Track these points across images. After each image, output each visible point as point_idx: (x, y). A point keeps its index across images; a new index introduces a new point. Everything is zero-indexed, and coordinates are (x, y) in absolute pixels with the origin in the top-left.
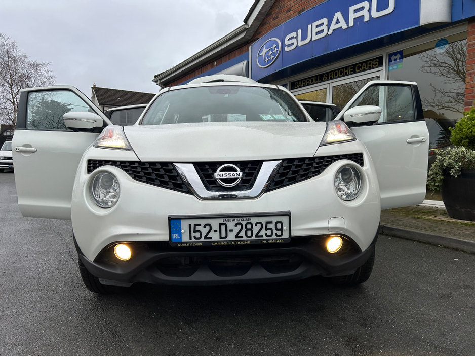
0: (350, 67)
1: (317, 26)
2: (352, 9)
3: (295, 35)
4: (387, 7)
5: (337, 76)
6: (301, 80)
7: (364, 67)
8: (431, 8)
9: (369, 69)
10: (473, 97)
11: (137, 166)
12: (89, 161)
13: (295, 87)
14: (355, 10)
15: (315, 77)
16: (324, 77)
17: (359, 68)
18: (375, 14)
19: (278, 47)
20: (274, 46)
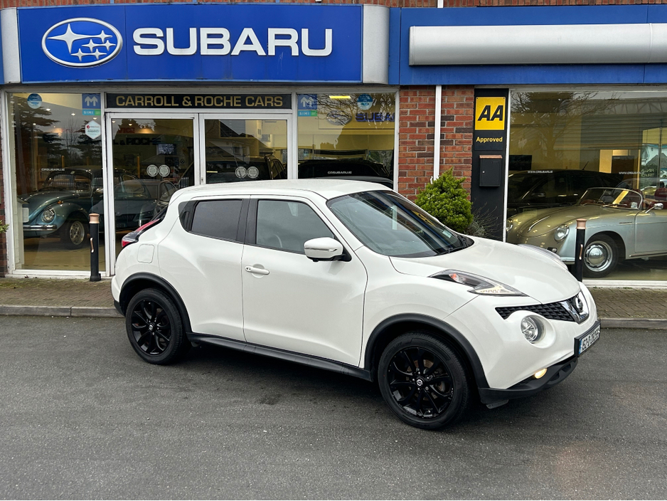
0: (235, 97)
1: (209, 36)
2: (272, 32)
3: (159, 32)
4: (323, 47)
5: (212, 105)
6: (133, 96)
7: (259, 102)
8: (373, 66)
9: (269, 107)
10: (407, 168)
11: (541, 307)
12: (496, 309)
13: (118, 104)
14: (276, 35)
15: (165, 97)
16: (185, 100)
17: (250, 102)
18: (307, 51)
19: (114, 40)
20: (103, 36)
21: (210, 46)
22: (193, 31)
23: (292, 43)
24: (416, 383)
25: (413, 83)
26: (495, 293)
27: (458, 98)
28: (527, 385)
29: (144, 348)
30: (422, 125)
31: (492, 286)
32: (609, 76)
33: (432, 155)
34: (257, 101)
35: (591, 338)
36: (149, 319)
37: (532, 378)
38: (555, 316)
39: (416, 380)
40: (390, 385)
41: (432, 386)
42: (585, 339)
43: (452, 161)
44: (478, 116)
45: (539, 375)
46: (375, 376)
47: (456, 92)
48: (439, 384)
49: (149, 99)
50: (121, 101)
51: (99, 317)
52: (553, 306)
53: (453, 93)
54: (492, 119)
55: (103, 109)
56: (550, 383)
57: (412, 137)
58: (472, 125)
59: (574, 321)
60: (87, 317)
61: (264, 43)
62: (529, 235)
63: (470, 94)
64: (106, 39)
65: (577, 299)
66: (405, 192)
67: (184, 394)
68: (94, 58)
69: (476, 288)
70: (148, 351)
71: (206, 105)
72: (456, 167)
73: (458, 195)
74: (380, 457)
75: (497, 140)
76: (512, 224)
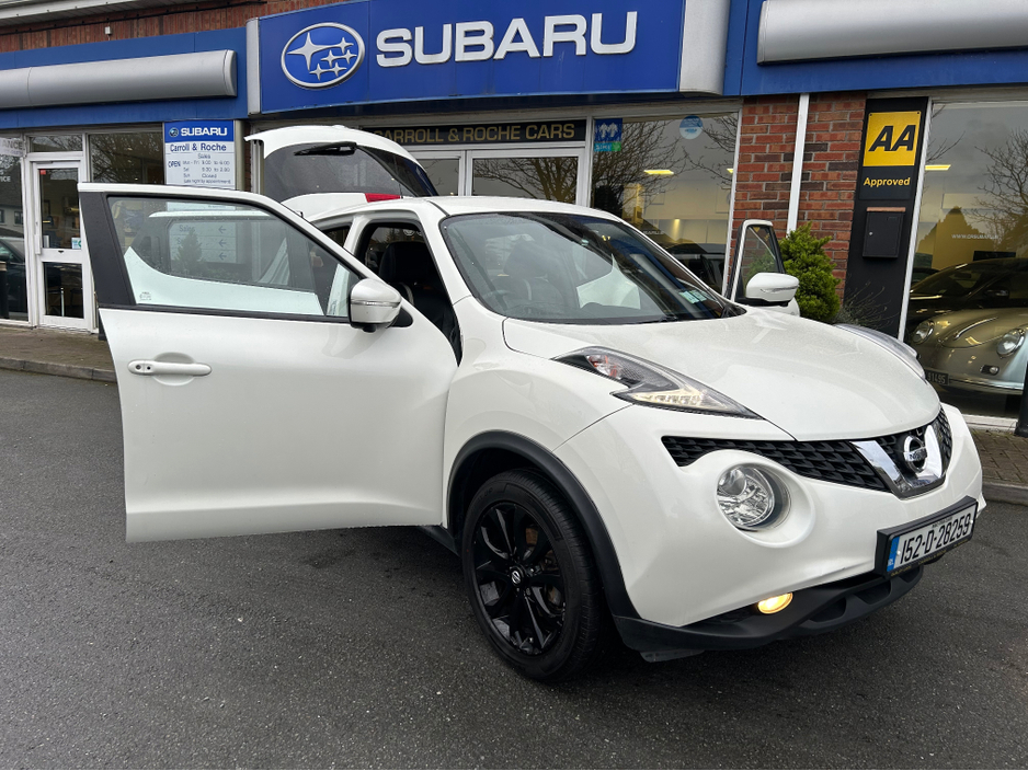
0: (513, 127)
1: (468, 34)
2: (550, 22)
3: (407, 34)
4: (621, 39)
5: (483, 138)
6: (392, 130)
8: (698, 66)
9: (556, 139)
11: (790, 448)
12: (666, 440)
14: (555, 26)
15: (428, 130)
16: (451, 134)
17: (532, 132)
18: (599, 48)
19: (354, 49)
20: (343, 44)
21: (468, 48)
22: (447, 28)
23: (577, 37)
24: (510, 577)
25: (762, 92)
27: (837, 113)
28: (739, 624)
30: (775, 158)
31: (674, 387)
33: (786, 206)
34: (541, 131)
37: (752, 610)
38: (831, 473)
40: (476, 571)
41: (537, 591)
42: (915, 534)
43: (819, 215)
45: (769, 606)
46: (459, 547)
47: (833, 108)
49: (410, 134)
53: (829, 107)
54: (895, 148)
57: (757, 178)
58: (858, 157)
59: (885, 489)
61: (539, 42)
62: (957, 344)
63: (858, 107)
64: (346, 48)
65: (908, 440)
69: (635, 387)
71: (476, 138)
72: (824, 225)
73: (813, 264)
75: (901, 182)
76: (932, 327)
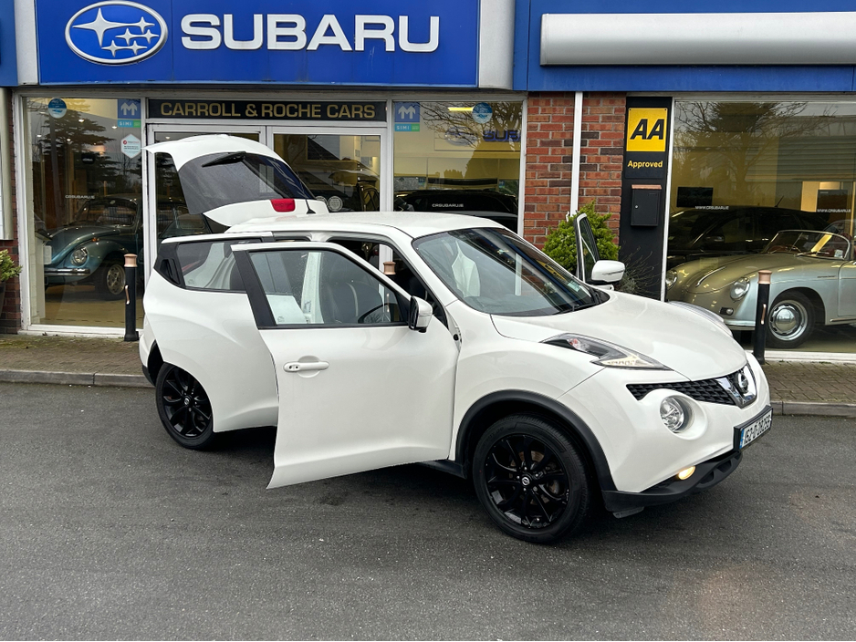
0: (314, 106)
1: (279, 25)
2: (360, 20)
3: (214, 20)
4: (426, 40)
5: (283, 115)
6: (183, 103)
7: (345, 112)
8: (493, 65)
9: (357, 118)
10: (536, 200)
11: (689, 385)
12: (628, 386)
13: (163, 113)
14: (365, 24)
15: (223, 105)
16: (249, 109)
17: (333, 111)
18: (406, 46)
19: (156, 29)
20: (142, 24)
21: (280, 38)
22: (258, 19)
23: (387, 35)
24: (521, 481)
25: (545, 89)
26: (627, 365)
27: (605, 108)
28: (668, 487)
29: (179, 428)
30: (557, 143)
31: (623, 356)
32: (807, 81)
33: (569, 184)
34: (342, 110)
35: (758, 427)
36: (185, 391)
37: (675, 479)
38: (709, 398)
39: (521, 478)
40: (488, 484)
41: (542, 487)
42: (749, 428)
43: (595, 192)
44: (630, 133)
45: (684, 475)
46: (469, 471)
47: (601, 102)
48: (551, 484)
49: (203, 107)
50: (167, 109)
51: (129, 387)
52: (706, 384)
53: (598, 103)
54: (650, 138)
55: (144, 120)
56: (700, 486)
57: (543, 160)
58: (623, 144)
59: (734, 404)
60: (114, 386)
61: (350, 35)
62: (698, 290)
63: (621, 104)
64: (146, 28)
65: (740, 376)
66: (532, 231)
67: (224, 489)
68: (130, 53)
69: (602, 358)
70: (183, 432)
71: (276, 115)
72: (600, 200)
73: (600, 237)
74: (468, 578)
75: (656, 165)
76: (676, 275)
